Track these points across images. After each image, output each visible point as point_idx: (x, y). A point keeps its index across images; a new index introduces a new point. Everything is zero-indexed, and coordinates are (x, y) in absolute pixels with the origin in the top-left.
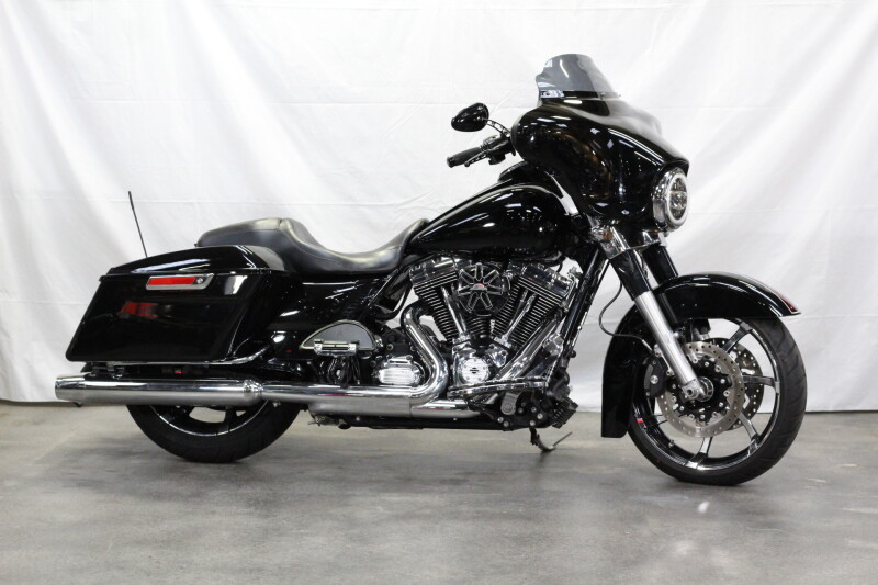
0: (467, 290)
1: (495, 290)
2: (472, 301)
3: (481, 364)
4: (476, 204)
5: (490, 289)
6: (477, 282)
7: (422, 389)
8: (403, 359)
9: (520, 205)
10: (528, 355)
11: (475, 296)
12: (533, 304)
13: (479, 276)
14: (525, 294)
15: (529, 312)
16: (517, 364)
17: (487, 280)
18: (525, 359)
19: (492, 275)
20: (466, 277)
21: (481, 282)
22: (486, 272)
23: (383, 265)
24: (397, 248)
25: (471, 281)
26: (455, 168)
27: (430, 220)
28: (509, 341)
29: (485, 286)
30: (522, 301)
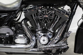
0: (42, 17)
1: (50, 17)
2: (44, 21)
3: (46, 39)
5: (49, 17)
6: (45, 15)
7: (28, 46)
8: (22, 36)
10: (59, 35)
11: (44, 19)
12: (59, 19)
13: (46, 13)
15: (58, 22)
16: (56, 38)
17: (48, 14)
18: (58, 36)
19: (50, 13)
20: (42, 13)
21: (46, 15)
22: (48, 12)
23: (15, 8)
24: (19, 3)
25: (43, 14)
28: (52, 30)
29: (48, 16)
30: (56, 18)
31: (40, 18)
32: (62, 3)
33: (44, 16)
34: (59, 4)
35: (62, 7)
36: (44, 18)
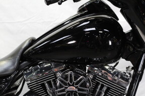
4: (65, 29)
5: (79, 90)
6: (70, 85)
9: (94, 29)
11: (68, 95)
13: (71, 81)
14: (99, 86)
17: (77, 84)
19: (81, 80)
20: (62, 82)
21: (73, 85)
22: (76, 78)
25: (66, 84)
26: (51, 5)
27: (37, 38)
29: (76, 87)
30: (98, 90)
31: (59, 92)
32: (109, 54)
33: (67, 88)
34: (105, 58)
35: (113, 65)
36: (68, 92)
